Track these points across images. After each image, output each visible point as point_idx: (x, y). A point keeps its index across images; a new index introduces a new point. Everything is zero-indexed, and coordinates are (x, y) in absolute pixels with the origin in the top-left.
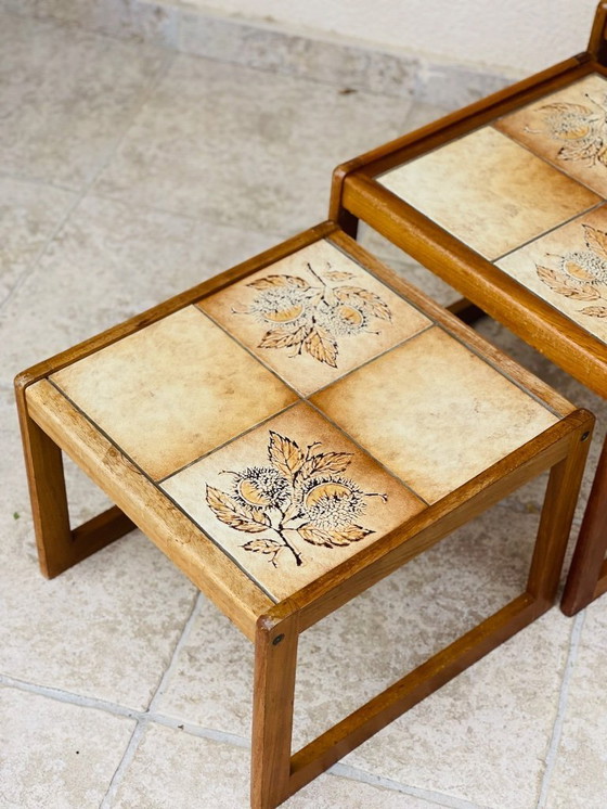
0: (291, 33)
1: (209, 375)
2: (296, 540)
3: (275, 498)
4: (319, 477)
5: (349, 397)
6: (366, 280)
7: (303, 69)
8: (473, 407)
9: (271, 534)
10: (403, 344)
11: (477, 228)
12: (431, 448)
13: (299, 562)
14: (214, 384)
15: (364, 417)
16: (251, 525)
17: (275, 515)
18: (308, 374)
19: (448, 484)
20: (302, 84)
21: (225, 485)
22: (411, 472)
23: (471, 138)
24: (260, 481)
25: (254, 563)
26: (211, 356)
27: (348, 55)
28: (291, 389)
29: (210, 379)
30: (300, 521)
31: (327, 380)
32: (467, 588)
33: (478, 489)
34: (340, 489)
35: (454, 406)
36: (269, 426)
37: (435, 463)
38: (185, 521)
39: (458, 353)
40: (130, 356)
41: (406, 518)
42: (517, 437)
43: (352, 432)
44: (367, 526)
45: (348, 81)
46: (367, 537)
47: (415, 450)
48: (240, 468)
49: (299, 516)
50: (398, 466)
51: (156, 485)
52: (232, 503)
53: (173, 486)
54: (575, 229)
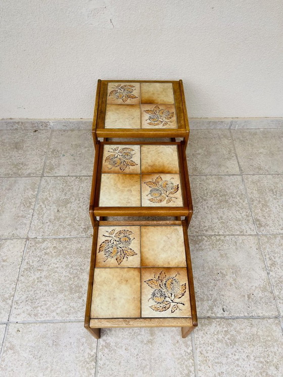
1: (118, 281)
2: (177, 300)
3: (163, 295)
4: (164, 282)
5: (147, 258)
6: (118, 228)
8: (167, 238)
9: (172, 304)
10: (141, 236)
11: (129, 201)
12: (172, 255)
13: (184, 304)
14: (122, 282)
15: (155, 260)
16: (168, 306)
17: (167, 299)
18: (134, 261)
21: (152, 303)
22: (175, 263)
23: (102, 180)
24: (156, 295)
25: (177, 314)
26: (113, 277)
28: (136, 268)
29: (120, 282)
30: (173, 295)
31: (139, 259)
34: (170, 280)
35: (165, 241)
36: (143, 281)
37: (176, 257)
38: (157, 320)
39: (152, 228)
40: (99, 294)
41: (186, 274)
42: (181, 237)
43: (157, 266)
44: (184, 283)
46: (186, 286)
47: (170, 257)
48: (150, 296)
49: (172, 294)
50: (172, 264)
51: (141, 318)
52: (158, 305)
53: (144, 315)
54: (144, 185)
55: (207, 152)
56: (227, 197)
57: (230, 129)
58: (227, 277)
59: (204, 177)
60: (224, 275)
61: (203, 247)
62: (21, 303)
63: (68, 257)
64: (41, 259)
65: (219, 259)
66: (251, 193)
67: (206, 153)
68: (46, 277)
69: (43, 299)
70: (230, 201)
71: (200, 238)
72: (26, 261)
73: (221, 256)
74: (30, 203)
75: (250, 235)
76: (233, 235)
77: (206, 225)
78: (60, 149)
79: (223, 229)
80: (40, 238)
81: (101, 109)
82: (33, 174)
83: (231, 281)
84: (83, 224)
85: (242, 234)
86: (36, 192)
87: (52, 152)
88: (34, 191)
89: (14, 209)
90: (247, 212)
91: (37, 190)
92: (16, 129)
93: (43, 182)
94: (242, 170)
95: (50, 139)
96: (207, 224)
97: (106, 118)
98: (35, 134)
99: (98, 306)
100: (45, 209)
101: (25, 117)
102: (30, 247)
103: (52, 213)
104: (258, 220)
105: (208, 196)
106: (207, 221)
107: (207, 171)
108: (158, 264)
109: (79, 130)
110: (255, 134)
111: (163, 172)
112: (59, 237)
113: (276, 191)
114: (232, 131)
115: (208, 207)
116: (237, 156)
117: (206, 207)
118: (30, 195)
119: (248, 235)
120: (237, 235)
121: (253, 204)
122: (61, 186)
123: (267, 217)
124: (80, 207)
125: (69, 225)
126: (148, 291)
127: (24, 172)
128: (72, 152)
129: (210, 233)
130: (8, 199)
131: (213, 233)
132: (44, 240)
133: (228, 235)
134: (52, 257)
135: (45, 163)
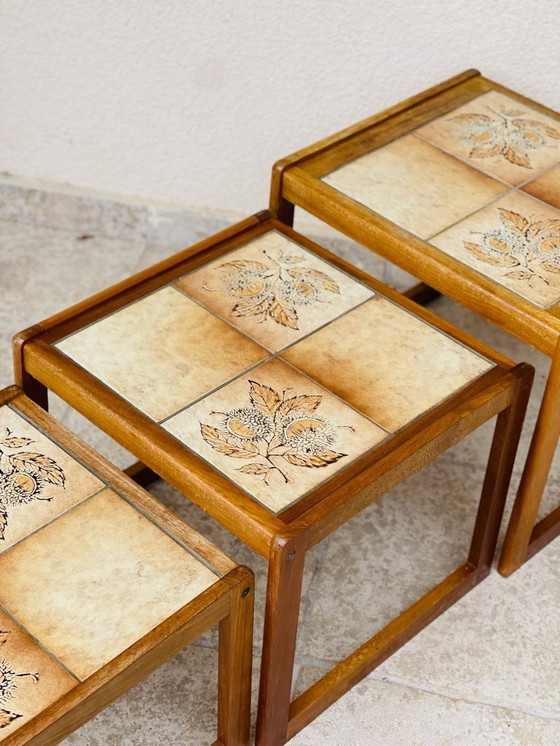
0: (26, 186)
5: (12, 570)
6: (43, 445)
7: (41, 218)
8: (136, 572)
10: (74, 509)
11: (148, 389)
12: (89, 619)
15: (25, 590)
19: (102, 657)
20: (42, 232)
22: (67, 646)
23: (151, 299)
27: (82, 205)
32: (167, 738)
33: (131, 660)
35: (117, 571)
37: (92, 635)
39: (127, 514)
41: (54, 698)
42: (176, 600)
43: (11, 607)
44: (14, 711)
45: (85, 228)
46: (14, 721)
47: (74, 621)
50: (54, 642)
54: (243, 385)
81: (377, 135)
97: (360, 161)
108: (21, 607)
111: (343, 395)
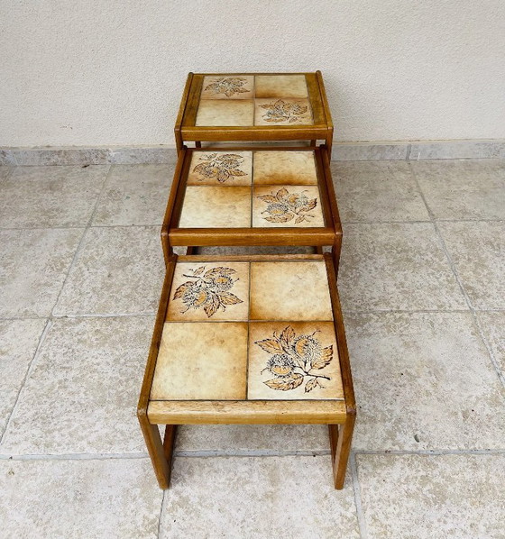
1: (207, 342)
2: (316, 372)
3: (289, 364)
4: (292, 343)
5: (261, 308)
8: (298, 279)
9: (307, 378)
10: (250, 276)
11: (231, 220)
12: (307, 303)
13: (329, 379)
14: (213, 344)
15: (274, 310)
16: (297, 381)
17: (297, 370)
18: (240, 312)
21: (268, 376)
22: (313, 315)
24: (277, 363)
25: (316, 394)
26: (198, 335)
28: (240, 322)
29: (210, 343)
30: (308, 364)
31: (246, 309)
34: (303, 341)
35: (293, 283)
36: (252, 342)
37: (314, 306)
38: (276, 404)
39: (270, 265)
40: (169, 362)
41: (333, 332)
43: (278, 319)
46: (333, 349)
47: (303, 307)
48: (264, 366)
49: (305, 363)
51: (247, 400)
52: (280, 380)
53: (252, 395)
55: (371, 190)
56: (411, 254)
57: (407, 159)
58: (420, 381)
59: (369, 226)
60: (413, 378)
61: (371, 330)
62: (23, 423)
63: (120, 346)
64: (71, 350)
65: (402, 350)
66: (454, 247)
67: (369, 192)
68: (76, 380)
69: (65, 418)
70: (417, 258)
71: (364, 316)
72: (43, 353)
73: (406, 344)
74: (62, 264)
75: (458, 311)
76: (426, 311)
77: (374, 295)
78: (122, 190)
79: (406, 301)
80: (72, 317)
81: (191, 105)
82: (74, 223)
83: (428, 387)
84: (152, 294)
85: (442, 308)
86: (75, 249)
87: (110, 194)
88: (71, 247)
89: (33, 274)
90: (449, 276)
91: (76, 245)
92: (55, 164)
93: (89, 234)
94: (433, 215)
95: (108, 176)
96: (376, 294)
97: (198, 115)
98: (84, 169)
99: (165, 380)
100: (87, 273)
101: (71, 144)
102: (54, 330)
103: (100, 279)
104: (470, 288)
105: (376, 252)
106: (375, 291)
107: (372, 217)
108: (280, 316)
109: (157, 163)
110: (452, 165)
112: (108, 315)
113: (498, 245)
114: (411, 162)
115: (376, 268)
116: (422, 196)
117: (373, 268)
118: (63, 252)
119: (454, 311)
120: (434, 311)
121: (458, 264)
122: (119, 240)
123: (485, 284)
124: (149, 269)
125: (127, 296)
126: (261, 358)
127: (59, 221)
128: (143, 193)
129: (382, 308)
130: (25, 259)
131: (388, 309)
132: (79, 320)
133: (417, 311)
134: (91, 346)
135: (95, 208)
